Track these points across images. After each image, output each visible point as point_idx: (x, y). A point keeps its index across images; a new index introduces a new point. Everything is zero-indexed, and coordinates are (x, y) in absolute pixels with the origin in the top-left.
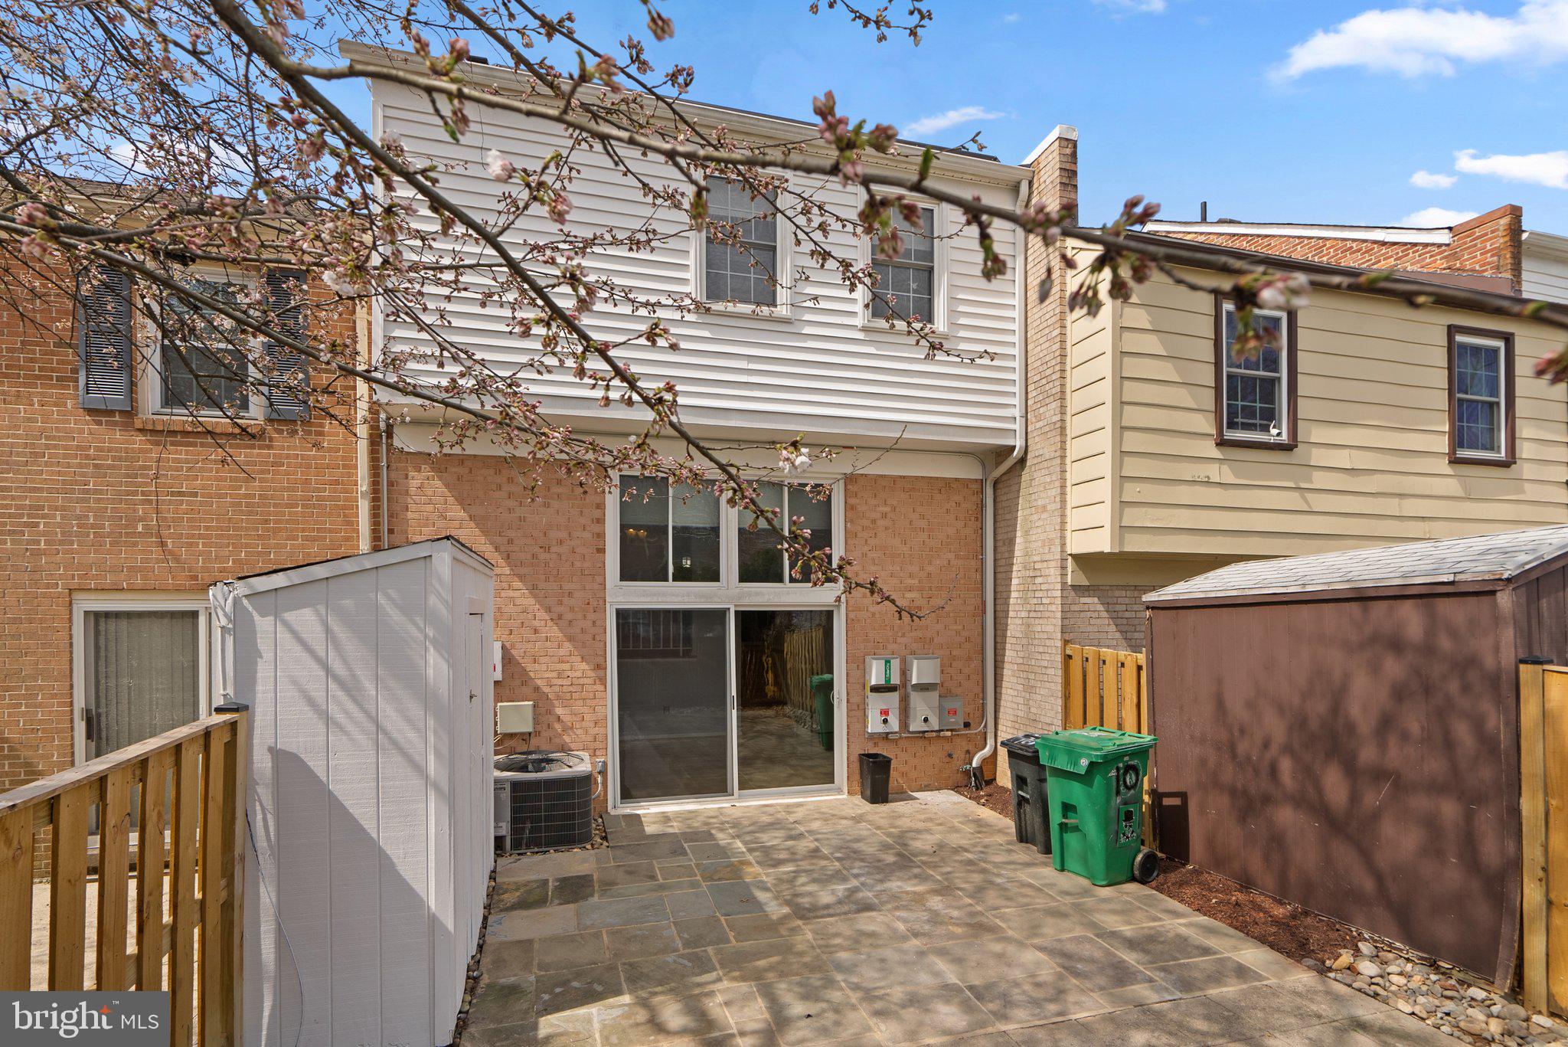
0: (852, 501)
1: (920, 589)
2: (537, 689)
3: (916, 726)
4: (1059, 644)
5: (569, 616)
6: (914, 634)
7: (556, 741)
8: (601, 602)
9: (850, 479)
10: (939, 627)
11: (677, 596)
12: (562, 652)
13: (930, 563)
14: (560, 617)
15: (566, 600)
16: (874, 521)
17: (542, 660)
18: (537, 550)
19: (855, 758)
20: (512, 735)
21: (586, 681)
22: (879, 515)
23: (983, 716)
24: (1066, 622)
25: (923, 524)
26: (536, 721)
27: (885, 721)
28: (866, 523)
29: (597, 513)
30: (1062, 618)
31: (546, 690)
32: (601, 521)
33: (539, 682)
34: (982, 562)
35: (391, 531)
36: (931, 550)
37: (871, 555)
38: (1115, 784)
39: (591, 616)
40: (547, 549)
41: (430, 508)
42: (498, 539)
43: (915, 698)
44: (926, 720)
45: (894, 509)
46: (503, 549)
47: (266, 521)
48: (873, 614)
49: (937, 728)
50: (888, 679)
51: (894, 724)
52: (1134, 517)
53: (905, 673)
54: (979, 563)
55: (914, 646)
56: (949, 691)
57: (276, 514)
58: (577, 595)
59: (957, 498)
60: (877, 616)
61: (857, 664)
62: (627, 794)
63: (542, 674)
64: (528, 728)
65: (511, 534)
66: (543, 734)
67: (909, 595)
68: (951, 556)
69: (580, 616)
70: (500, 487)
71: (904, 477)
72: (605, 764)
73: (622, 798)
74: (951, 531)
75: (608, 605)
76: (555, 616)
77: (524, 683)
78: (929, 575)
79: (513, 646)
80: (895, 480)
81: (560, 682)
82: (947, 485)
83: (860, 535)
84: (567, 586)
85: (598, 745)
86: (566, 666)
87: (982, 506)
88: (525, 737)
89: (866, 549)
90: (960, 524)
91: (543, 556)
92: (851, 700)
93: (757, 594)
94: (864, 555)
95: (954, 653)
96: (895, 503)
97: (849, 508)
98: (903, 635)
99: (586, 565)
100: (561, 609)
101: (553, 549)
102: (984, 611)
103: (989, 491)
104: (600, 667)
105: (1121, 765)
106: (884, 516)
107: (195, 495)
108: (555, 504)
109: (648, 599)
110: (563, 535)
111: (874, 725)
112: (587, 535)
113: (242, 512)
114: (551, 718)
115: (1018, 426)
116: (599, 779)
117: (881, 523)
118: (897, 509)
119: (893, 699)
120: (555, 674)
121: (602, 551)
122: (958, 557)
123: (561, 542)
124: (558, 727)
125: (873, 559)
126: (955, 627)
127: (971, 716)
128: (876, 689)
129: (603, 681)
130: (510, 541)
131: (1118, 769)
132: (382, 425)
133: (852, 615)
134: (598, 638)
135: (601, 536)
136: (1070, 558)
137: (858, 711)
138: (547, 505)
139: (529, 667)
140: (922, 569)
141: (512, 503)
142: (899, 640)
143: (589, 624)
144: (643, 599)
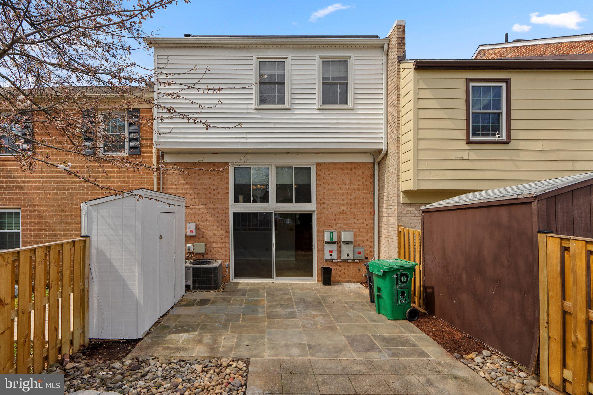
0: (319, 173)
1: (347, 206)
2: (207, 239)
3: (344, 257)
4: (397, 227)
5: (217, 215)
6: (344, 223)
7: (213, 256)
8: (228, 210)
9: (318, 165)
10: (355, 220)
11: (254, 208)
12: (215, 227)
13: (351, 196)
14: (214, 215)
15: (216, 210)
16: (328, 180)
17: (209, 229)
18: (207, 193)
19: (320, 268)
20: (199, 254)
21: (223, 237)
22: (330, 178)
23: (374, 255)
24: (400, 218)
25: (348, 180)
26: (206, 249)
27: (331, 255)
28: (325, 181)
29: (226, 180)
30: (398, 217)
31: (210, 239)
32: (228, 183)
33: (208, 237)
34: (374, 195)
35: (163, 188)
36: (351, 190)
37: (326, 193)
38: (396, 280)
39: (225, 215)
40: (210, 192)
41: (174, 180)
42: (195, 189)
43: (344, 247)
44: (348, 255)
45: (336, 175)
46: (196, 193)
47: (129, 185)
48: (327, 215)
49: (353, 259)
50: (332, 239)
51: (335, 256)
52: (423, 175)
53: (339, 237)
54: (372, 195)
55: (344, 227)
56: (359, 245)
57: (132, 183)
58: (220, 208)
59: (362, 170)
60: (329, 215)
61: (321, 233)
62: (237, 276)
63: (209, 234)
64: (203, 251)
65: (199, 188)
66: (209, 254)
67: (342, 208)
68: (360, 193)
69: (221, 215)
70: (195, 173)
71: (340, 163)
72: (229, 265)
73: (235, 277)
74: (360, 183)
75: (230, 211)
76: (212, 215)
77: (203, 237)
78: (350, 200)
79: (200, 224)
80: (336, 164)
81: (214, 237)
82: (358, 165)
83: (322, 185)
84: (217, 205)
85: (226, 258)
86: (216, 231)
87: (373, 173)
88: (203, 254)
89: (324, 190)
90: (364, 180)
91: (209, 195)
92: (318, 247)
93: (282, 207)
94: (324, 193)
95: (361, 230)
96: (336, 173)
97: (318, 175)
98: (340, 223)
99: (223, 197)
100: (214, 212)
101: (212, 192)
102: (374, 214)
103: (376, 167)
104: (228, 232)
105: (399, 273)
106: (332, 178)
108: (213, 177)
109: (244, 209)
110: (215, 188)
111: (327, 256)
112: (223, 187)
114: (212, 249)
115: (384, 141)
116: (227, 270)
117: (331, 181)
118: (337, 175)
119: (334, 247)
120: (212, 234)
121: (228, 193)
122: (363, 193)
123: (215, 190)
124: (213, 251)
125: (327, 194)
126: (361, 220)
127: (369, 255)
128: (327, 243)
129: (228, 237)
130: (199, 190)
131: (397, 275)
132: (160, 155)
133: (319, 215)
134: (227, 222)
135: (228, 188)
136: (401, 192)
137: (321, 251)
138: (210, 178)
139: (205, 231)
140: (348, 198)
141: (199, 178)
142: (338, 225)
143: (224, 217)
144: (242, 209)
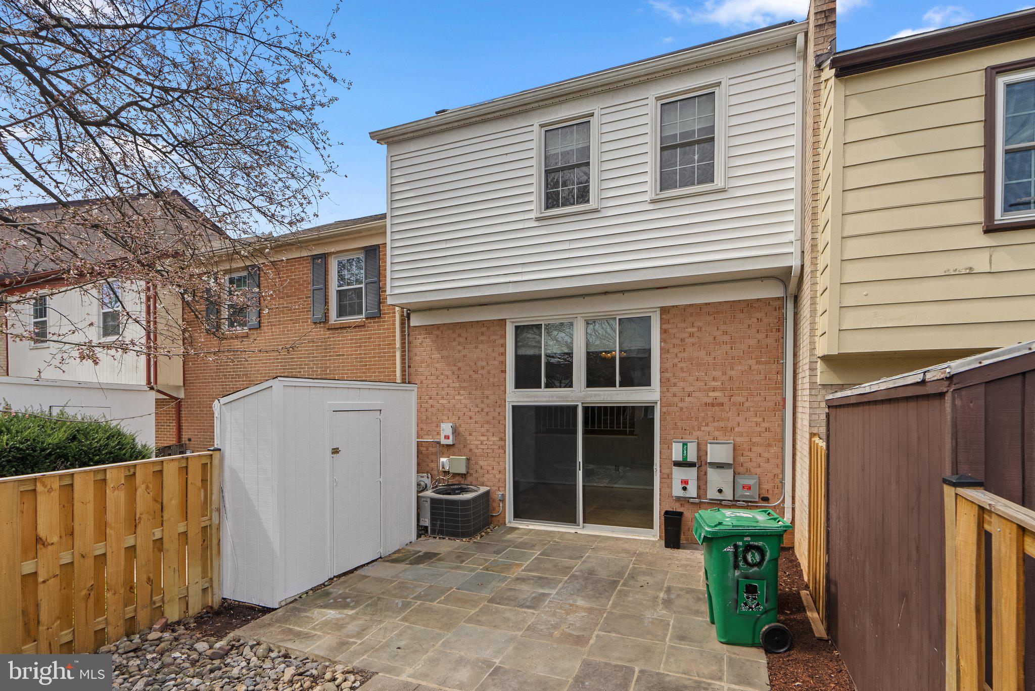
0: (665, 326)
1: (723, 390)
2: (471, 450)
3: (712, 494)
4: (808, 436)
5: (486, 410)
6: (716, 424)
7: (480, 480)
8: (503, 401)
9: (664, 310)
10: (740, 419)
11: (545, 397)
12: (483, 430)
13: (732, 369)
14: (482, 410)
15: (485, 400)
16: (682, 340)
17: (474, 434)
18: (472, 373)
19: (663, 513)
20: (458, 474)
21: (495, 447)
22: (687, 335)
23: (782, 492)
24: (814, 417)
25: (726, 338)
26: (468, 466)
27: (685, 489)
28: (677, 341)
29: (502, 350)
30: (810, 415)
31: (477, 451)
32: (504, 354)
33: (472, 447)
34: (784, 365)
35: (409, 367)
36: (733, 358)
37: (680, 365)
38: (732, 559)
39: (498, 410)
40: (476, 372)
41: (425, 353)
42: (454, 368)
43: (712, 474)
44: (720, 491)
45: (700, 329)
46: (456, 373)
47: (366, 365)
48: (681, 409)
49: (731, 498)
50: (685, 457)
51: (692, 491)
53: (701, 452)
54: (780, 367)
55: (717, 434)
56: (748, 471)
57: (370, 361)
58: (490, 397)
59: (759, 315)
60: (685, 410)
61: (667, 445)
62: (518, 515)
63: (474, 441)
64: (463, 471)
65: (459, 364)
66: (474, 475)
67: (712, 394)
68: (752, 362)
69: (492, 410)
70: (455, 340)
71: (709, 304)
72: (503, 495)
73: (514, 517)
74: (752, 342)
75: (507, 404)
76: (480, 410)
77: (465, 447)
78: (731, 378)
79: (460, 426)
80: (700, 306)
81: (482, 447)
82: (749, 305)
83: (671, 351)
84: (486, 392)
85: (501, 484)
86: (485, 438)
87: (782, 320)
88: (464, 476)
89: (676, 360)
90: (761, 336)
91: (475, 376)
92: (663, 471)
93: (596, 395)
94: (674, 365)
95: (754, 440)
96: (700, 324)
97: (664, 331)
98: (707, 425)
99: (496, 380)
100: (483, 406)
101: (480, 372)
102: (784, 407)
103: (790, 306)
104: (503, 439)
105: (741, 543)
106: (691, 335)
107: (344, 355)
108: (481, 346)
109: (529, 400)
110: (484, 363)
111: (677, 491)
112: (496, 363)
113: (358, 362)
114: (478, 467)
115: (795, 249)
116: (501, 505)
117: (689, 340)
118: (703, 329)
119: (691, 474)
120: (479, 443)
121: (504, 371)
122: (758, 363)
123: (483, 368)
124: (480, 471)
125: (682, 368)
126: (755, 419)
127: (770, 492)
128: (677, 464)
129: (503, 448)
130: (459, 369)
131: (736, 546)
132: (405, 314)
133: (664, 409)
134: (501, 422)
135: (504, 363)
136: (819, 360)
137: (667, 478)
138: (476, 347)
139: (468, 438)
140: (725, 373)
141: (460, 348)
142: (703, 428)
143: (497, 414)
144: (526, 400)
